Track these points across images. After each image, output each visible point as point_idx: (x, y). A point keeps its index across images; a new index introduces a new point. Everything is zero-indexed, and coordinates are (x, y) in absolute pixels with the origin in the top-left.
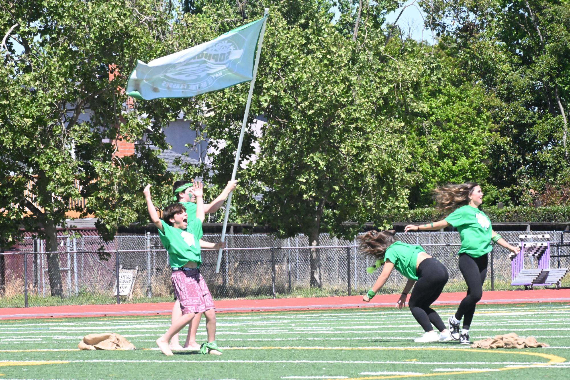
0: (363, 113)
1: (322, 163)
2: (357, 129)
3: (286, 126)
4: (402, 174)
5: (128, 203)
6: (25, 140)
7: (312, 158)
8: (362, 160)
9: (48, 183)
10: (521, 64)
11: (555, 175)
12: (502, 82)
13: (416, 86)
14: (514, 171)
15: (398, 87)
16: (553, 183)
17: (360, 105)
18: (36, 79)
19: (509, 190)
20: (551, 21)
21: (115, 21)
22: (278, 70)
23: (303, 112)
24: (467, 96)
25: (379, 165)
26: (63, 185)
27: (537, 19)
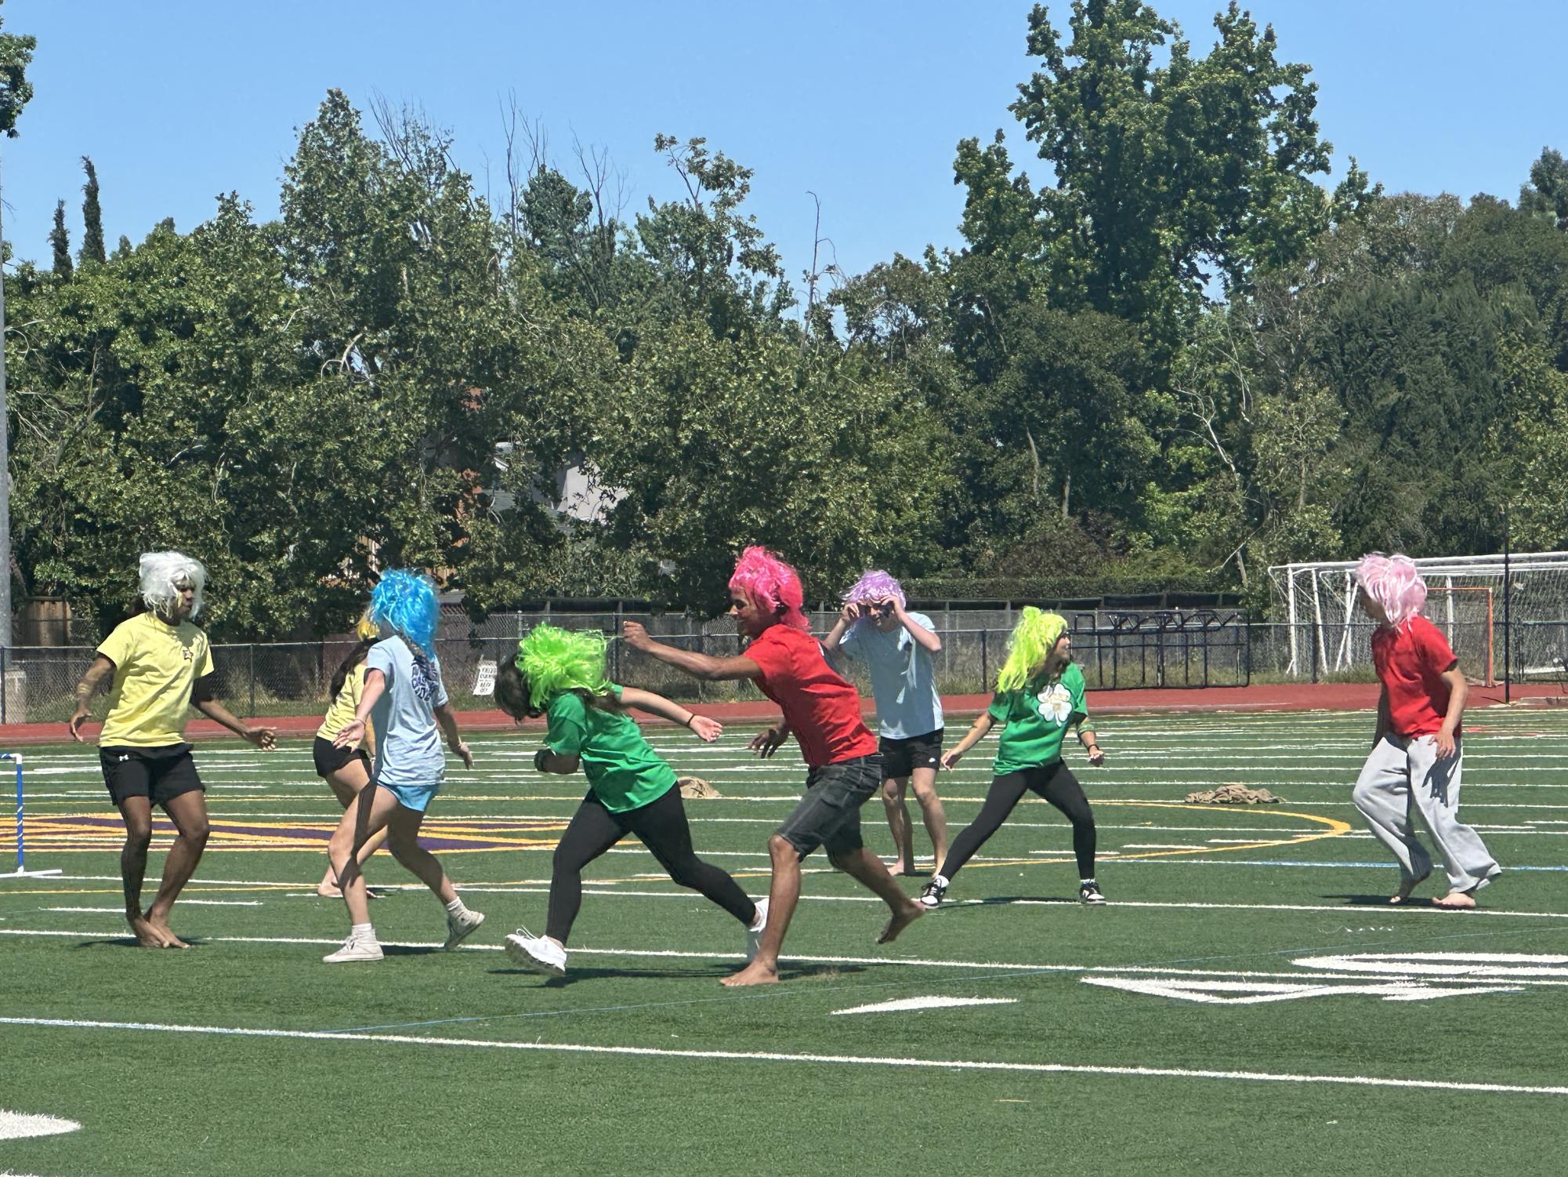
0: (818, 454)
1: (762, 522)
2: (809, 476)
3: (713, 471)
4: (866, 536)
5: (511, 576)
6: (373, 489)
7: (748, 515)
8: (817, 519)
9: (400, 548)
10: (977, 383)
11: (1022, 532)
12: (951, 405)
13: (883, 419)
14: (966, 526)
15: (859, 419)
16: (1020, 543)
17: (815, 445)
18: (386, 407)
19: (960, 550)
20: (1018, 324)
21: (497, 332)
22: (701, 396)
23: (737, 453)
24: (914, 426)
25: (838, 525)
26: (421, 549)
27: (998, 322)
